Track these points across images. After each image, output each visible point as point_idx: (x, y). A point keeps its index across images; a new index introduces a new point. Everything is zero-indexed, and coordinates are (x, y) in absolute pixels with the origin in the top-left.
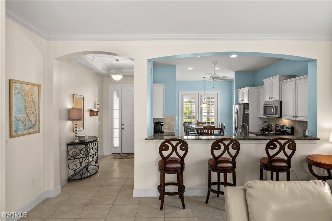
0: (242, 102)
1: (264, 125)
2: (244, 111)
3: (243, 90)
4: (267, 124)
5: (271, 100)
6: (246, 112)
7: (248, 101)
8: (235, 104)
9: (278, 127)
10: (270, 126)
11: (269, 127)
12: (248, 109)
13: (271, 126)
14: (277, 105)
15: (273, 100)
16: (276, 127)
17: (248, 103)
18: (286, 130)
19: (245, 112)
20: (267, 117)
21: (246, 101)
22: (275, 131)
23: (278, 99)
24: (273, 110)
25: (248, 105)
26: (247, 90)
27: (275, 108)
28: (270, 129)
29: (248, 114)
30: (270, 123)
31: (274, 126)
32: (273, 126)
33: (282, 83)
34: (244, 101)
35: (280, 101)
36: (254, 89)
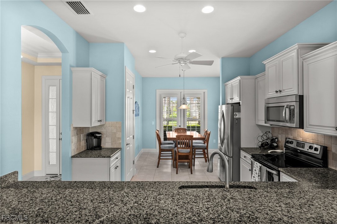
0: (231, 101)
1: (265, 138)
2: (233, 115)
3: (233, 83)
4: (270, 135)
5: (279, 95)
6: (237, 117)
7: (238, 99)
8: (222, 105)
9: (291, 143)
10: (276, 138)
11: (273, 140)
12: (239, 111)
13: (276, 140)
14: (294, 104)
15: (283, 94)
16: (287, 142)
17: (238, 101)
18: (310, 151)
19: (234, 117)
20: (271, 125)
21: (236, 100)
22: (285, 150)
23: (296, 92)
24: (286, 114)
25: (240, 105)
26: (238, 81)
27: (287, 110)
28: (275, 145)
29: (239, 119)
30: (275, 135)
31: (282, 140)
32: (280, 139)
33: (304, 60)
34: (233, 100)
35: (300, 96)
36: (249, 80)
